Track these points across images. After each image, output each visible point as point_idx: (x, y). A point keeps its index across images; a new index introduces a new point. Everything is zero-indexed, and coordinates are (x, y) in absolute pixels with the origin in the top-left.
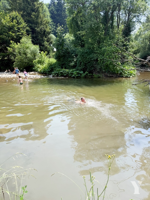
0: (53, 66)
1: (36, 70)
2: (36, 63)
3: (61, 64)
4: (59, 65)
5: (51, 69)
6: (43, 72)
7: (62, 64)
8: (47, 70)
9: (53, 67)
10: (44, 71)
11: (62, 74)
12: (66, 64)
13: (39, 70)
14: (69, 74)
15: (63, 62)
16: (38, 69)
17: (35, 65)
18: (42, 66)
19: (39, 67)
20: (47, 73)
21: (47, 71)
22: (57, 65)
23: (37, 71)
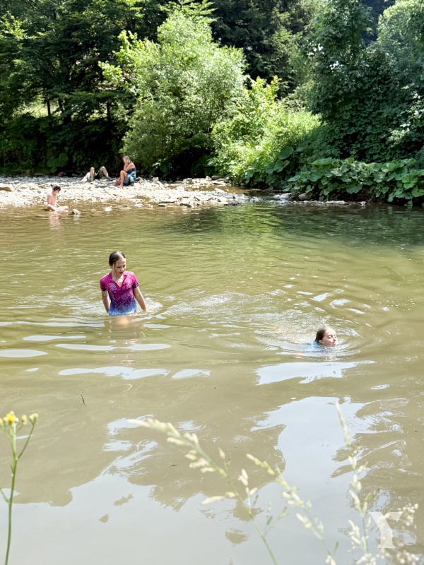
0: (299, 150)
1: (222, 167)
2: (224, 138)
3: (342, 135)
4: (332, 144)
5: (287, 163)
6: (252, 179)
7: (346, 138)
8: (272, 166)
9: (299, 153)
10: (256, 174)
11: (336, 184)
12: (367, 134)
13: (235, 169)
14: (376, 184)
15: (351, 125)
16: (232, 162)
17: (220, 147)
18: (251, 151)
19: (234, 156)
20: (270, 181)
21: (271, 172)
22: (318, 141)
23: (224, 175)
